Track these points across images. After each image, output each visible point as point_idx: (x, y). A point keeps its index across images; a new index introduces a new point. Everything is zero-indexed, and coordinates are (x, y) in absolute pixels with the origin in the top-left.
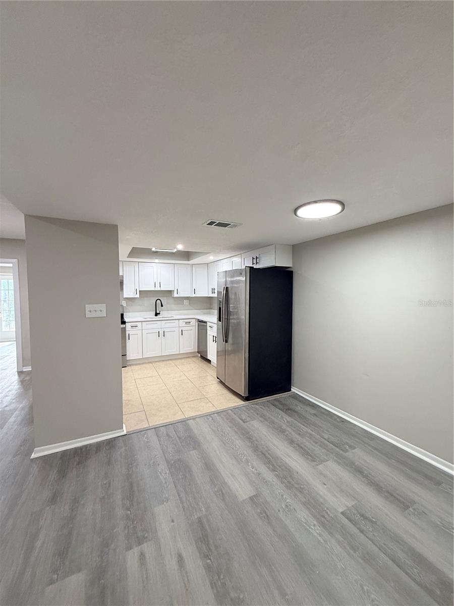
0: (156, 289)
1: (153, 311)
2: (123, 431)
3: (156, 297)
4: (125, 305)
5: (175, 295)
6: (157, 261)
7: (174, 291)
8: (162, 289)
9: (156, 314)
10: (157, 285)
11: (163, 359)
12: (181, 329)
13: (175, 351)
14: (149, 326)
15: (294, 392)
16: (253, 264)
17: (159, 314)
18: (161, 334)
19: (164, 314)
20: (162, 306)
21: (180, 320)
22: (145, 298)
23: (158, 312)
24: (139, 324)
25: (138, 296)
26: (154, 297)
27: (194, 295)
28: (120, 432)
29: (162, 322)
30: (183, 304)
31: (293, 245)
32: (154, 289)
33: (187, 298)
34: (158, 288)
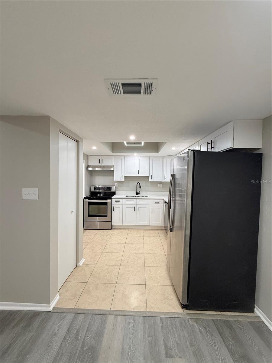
0: (136, 175)
1: (135, 191)
2: (50, 307)
3: (137, 181)
4: (117, 186)
5: (150, 180)
6: (135, 154)
7: (149, 177)
8: (140, 175)
9: (137, 193)
10: (137, 172)
11: (138, 228)
12: (151, 206)
13: (146, 223)
14: (128, 202)
15: (259, 317)
16: (208, 149)
17: (139, 193)
18: (136, 209)
19: (142, 193)
20: (140, 188)
21: (151, 200)
22: (130, 182)
23: (138, 192)
24: (121, 200)
25: (123, 180)
26: (135, 181)
27: (165, 181)
28: (47, 307)
29: (137, 200)
30: (158, 187)
31: (263, 119)
32: (134, 175)
33: (161, 183)
34: (137, 175)
